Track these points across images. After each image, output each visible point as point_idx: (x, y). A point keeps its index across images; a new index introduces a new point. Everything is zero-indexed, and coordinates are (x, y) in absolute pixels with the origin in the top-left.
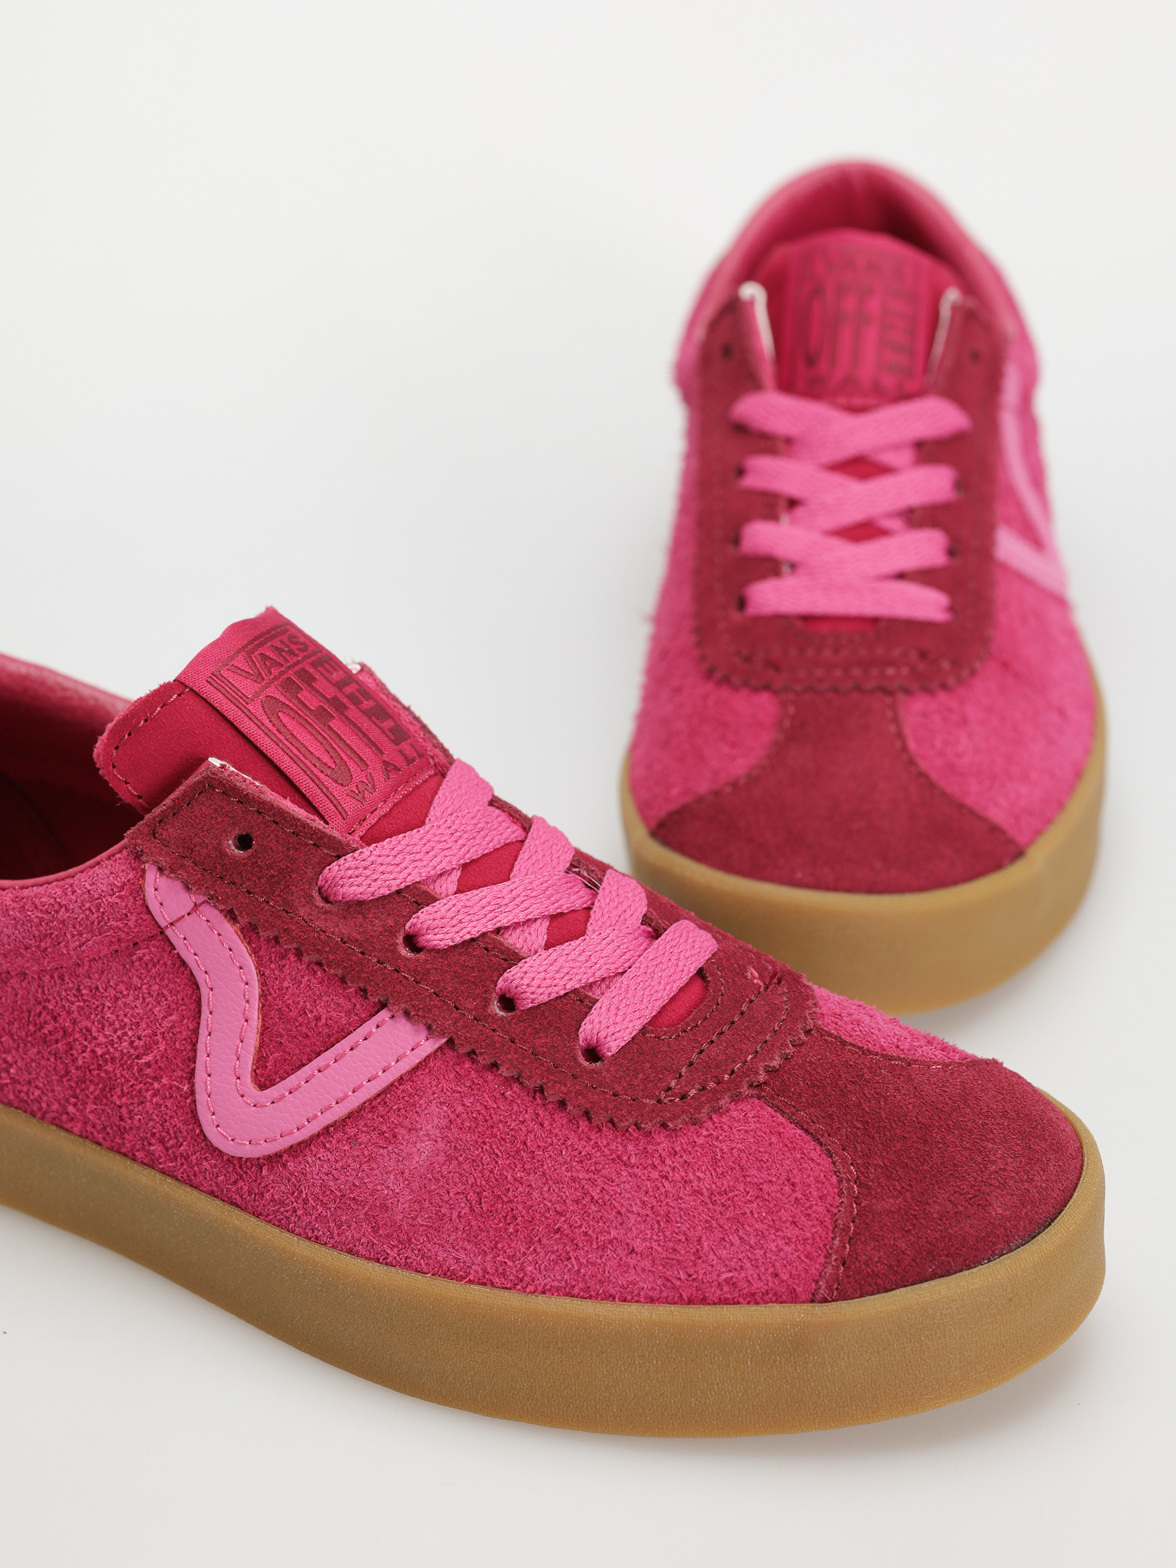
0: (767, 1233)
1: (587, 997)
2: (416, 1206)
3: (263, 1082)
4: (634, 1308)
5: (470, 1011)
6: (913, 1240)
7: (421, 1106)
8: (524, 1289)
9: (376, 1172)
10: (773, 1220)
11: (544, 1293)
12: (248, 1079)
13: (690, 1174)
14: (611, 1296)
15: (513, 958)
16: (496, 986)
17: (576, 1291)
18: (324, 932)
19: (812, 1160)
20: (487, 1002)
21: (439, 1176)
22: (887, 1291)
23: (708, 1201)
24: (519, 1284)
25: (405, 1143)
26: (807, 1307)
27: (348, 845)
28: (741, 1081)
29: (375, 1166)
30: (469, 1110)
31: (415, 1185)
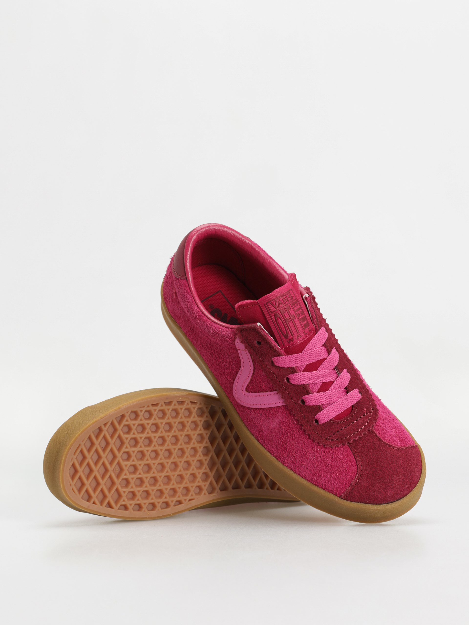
0: (336, 479)
1: (321, 408)
2: (268, 435)
3: (248, 390)
4: (304, 480)
5: (294, 401)
6: (366, 494)
7: (277, 415)
8: (284, 464)
9: (263, 423)
10: (339, 477)
11: (287, 467)
12: (245, 388)
13: (326, 459)
14: (300, 475)
15: (308, 393)
16: (302, 397)
17: (294, 470)
18: (270, 369)
19: (354, 466)
20: (299, 400)
21: (275, 432)
22: (356, 502)
23: (327, 466)
24: (283, 462)
25: (271, 421)
26: (338, 498)
27: (281, 354)
28: (346, 441)
29: (263, 422)
30: (286, 422)
31: (270, 430)
